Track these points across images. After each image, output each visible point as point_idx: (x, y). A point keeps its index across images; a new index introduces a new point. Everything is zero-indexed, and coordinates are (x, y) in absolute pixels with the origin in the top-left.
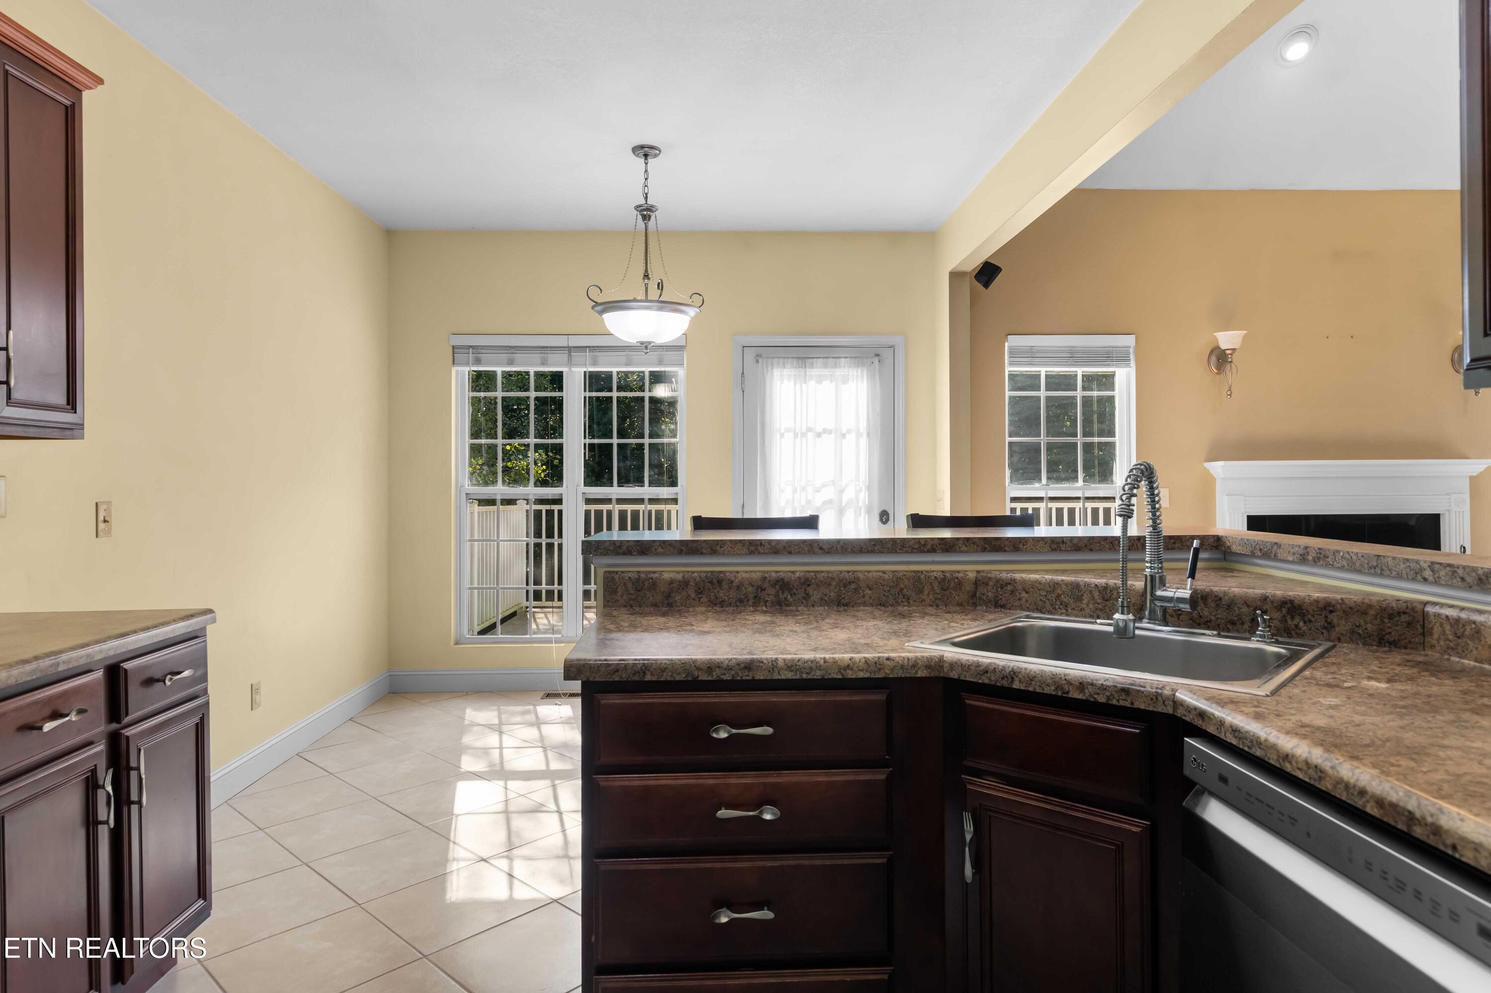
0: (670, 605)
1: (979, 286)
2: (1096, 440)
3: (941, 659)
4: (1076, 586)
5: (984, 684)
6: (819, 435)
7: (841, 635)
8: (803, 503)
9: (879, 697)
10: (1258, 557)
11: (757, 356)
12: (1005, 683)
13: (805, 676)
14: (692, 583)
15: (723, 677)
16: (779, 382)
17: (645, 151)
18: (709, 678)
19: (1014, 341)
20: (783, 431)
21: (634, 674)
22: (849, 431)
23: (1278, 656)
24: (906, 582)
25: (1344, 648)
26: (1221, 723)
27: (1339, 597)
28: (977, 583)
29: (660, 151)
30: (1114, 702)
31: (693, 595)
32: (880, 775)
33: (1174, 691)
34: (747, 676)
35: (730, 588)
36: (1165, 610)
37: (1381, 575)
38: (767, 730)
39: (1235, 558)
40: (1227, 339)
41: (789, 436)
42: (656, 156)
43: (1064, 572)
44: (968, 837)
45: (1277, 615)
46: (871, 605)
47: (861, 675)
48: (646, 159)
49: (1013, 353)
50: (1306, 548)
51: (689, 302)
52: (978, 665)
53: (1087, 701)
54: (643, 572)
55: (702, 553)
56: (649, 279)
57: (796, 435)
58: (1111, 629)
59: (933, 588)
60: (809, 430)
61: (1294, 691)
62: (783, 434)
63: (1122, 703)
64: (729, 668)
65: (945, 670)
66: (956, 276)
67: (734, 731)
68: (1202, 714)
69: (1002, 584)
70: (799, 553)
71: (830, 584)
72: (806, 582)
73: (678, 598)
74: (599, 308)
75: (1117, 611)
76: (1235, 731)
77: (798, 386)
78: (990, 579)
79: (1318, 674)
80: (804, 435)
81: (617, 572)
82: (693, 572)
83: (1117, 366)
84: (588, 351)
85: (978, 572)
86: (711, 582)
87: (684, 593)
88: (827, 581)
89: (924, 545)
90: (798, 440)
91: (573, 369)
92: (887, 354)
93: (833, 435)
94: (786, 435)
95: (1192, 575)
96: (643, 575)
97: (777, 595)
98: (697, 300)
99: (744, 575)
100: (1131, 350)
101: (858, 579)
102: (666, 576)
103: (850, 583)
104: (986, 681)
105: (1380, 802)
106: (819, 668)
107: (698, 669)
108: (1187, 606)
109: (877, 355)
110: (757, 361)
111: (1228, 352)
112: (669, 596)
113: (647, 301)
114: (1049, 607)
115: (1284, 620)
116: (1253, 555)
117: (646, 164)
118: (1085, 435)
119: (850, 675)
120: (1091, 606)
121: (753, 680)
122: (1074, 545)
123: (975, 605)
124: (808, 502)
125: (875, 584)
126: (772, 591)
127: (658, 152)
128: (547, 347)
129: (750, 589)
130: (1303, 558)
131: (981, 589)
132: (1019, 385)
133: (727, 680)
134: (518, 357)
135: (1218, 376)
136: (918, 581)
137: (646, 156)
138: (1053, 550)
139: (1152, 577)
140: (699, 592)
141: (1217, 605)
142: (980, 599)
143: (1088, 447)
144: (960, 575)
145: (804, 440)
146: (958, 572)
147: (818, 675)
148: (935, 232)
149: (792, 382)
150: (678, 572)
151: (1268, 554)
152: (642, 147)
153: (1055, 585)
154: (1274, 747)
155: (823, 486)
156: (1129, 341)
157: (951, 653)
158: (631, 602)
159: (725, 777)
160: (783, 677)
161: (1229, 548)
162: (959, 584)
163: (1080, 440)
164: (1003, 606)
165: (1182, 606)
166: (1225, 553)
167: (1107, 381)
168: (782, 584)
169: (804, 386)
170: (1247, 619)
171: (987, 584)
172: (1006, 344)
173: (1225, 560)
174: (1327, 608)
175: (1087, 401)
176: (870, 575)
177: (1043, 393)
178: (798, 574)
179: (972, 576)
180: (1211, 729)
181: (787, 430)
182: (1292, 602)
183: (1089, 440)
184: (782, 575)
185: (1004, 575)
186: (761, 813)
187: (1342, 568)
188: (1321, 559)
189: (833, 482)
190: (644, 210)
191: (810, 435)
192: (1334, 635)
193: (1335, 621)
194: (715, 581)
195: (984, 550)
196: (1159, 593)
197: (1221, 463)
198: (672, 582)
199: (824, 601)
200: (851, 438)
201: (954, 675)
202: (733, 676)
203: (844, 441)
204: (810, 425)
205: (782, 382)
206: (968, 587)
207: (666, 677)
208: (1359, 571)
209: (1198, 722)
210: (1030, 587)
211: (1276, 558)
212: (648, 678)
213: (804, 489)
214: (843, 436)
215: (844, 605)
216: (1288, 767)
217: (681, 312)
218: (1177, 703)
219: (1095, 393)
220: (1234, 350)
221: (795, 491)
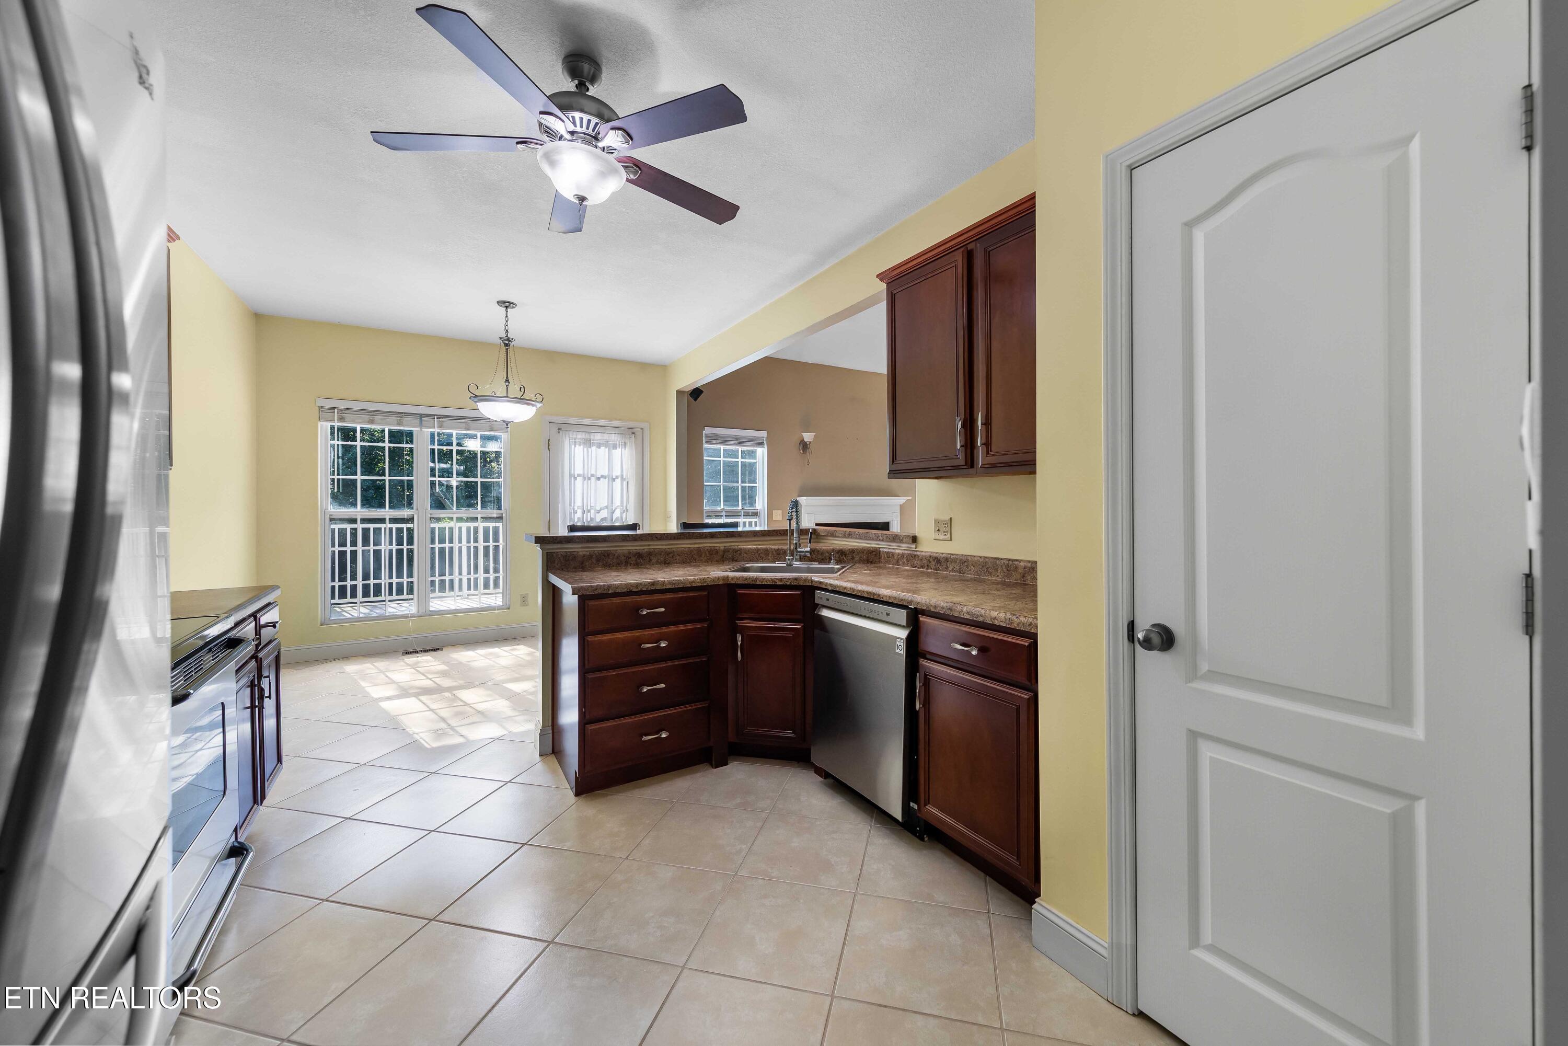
0: (583, 568)
1: (692, 400)
2: (747, 485)
3: (728, 577)
4: (766, 550)
5: (745, 584)
6: (599, 479)
7: (680, 573)
8: (589, 520)
9: (705, 593)
10: (830, 536)
11: (559, 429)
12: (754, 583)
13: (676, 586)
14: (594, 556)
15: (643, 589)
16: (573, 446)
17: (507, 305)
18: (637, 590)
19: (708, 430)
20: (576, 476)
21: (604, 590)
22: (617, 477)
23: (838, 568)
24: (695, 552)
25: (857, 565)
26: (827, 583)
27: (856, 547)
28: (724, 551)
29: (516, 305)
30: (792, 584)
31: (595, 562)
32: (705, 625)
33: (811, 577)
34: (652, 588)
35: (613, 558)
36: (800, 556)
37: (868, 540)
38: (663, 609)
39: (822, 537)
40: (808, 437)
41: (579, 479)
42: (513, 308)
43: (759, 545)
44: (739, 643)
45: (837, 556)
46: (680, 563)
47: (698, 585)
48: (507, 309)
49: (708, 436)
50: (845, 531)
51: (534, 398)
52: (743, 577)
53: (783, 585)
54: (569, 552)
55: (599, 542)
56: (509, 383)
57: (584, 479)
58: (785, 565)
59: (706, 555)
60: (592, 475)
61: (845, 574)
62: (615, 479)
63: (795, 584)
64: (645, 585)
65: (730, 580)
66: (679, 393)
67: (649, 611)
68: (821, 583)
69: (736, 551)
70: (646, 540)
71: (661, 554)
72: (650, 554)
73: (587, 564)
74: (476, 399)
75: (787, 556)
76: (831, 585)
77: (585, 449)
78: (730, 549)
79: (850, 571)
80: (589, 479)
81: (554, 552)
82: (594, 551)
83: (759, 447)
84: (436, 418)
85: (724, 546)
86: (604, 556)
87: (590, 561)
88: (660, 552)
89: (702, 535)
90: (586, 482)
91: (423, 429)
92: (639, 433)
93: (607, 479)
94: (578, 478)
95: (810, 542)
96: (569, 553)
97: (636, 561)
98: (539, 398)
99: (620, 551)
100: (765, 439)
101: (674, 551)
102: (581, 553)
103: (670, 553)
104: (746, 583)
105: (867, 593)
106: (682, 583)
107: (632, 586)
108: (809, 554)
109: (633, 433)
110: (559, 432)
111: (808, 443)
112: (582, 563)
113: (507, 397)
114: (755, 559)
115: (839, 557)
116: (827, 536)
117: (507, 312)
118: (743, 482)
119: (694, 585)
120: (772, 557)
121: (655, 590)
122: (763, 534)
123: (723, 561)
124: (592, 519)
125: (681, 553)
126: (634, 559)
127: (515, 306)
128: (403, 413)
129: (623, 558)
130: (845, 536)
131: (727, 554)
132: (710, 454)
133: (644, 591)
134: (378, 418)
135: (803, 455)
136: (699, 552)
137: (507, 307)
138: (755, 536)
139: (796, 544)
140: (598, 560)
141: (818, 554)
142: (726, 558)
143: (744, 488)
144: (718, 548)
145: (589, 481)
146: (717, 547)
147: (681, 586)
148: (666, 366)
149: (582, 446)
150: (587, 551)
151: (833, 535)
152: (505, 302)
153: (758, 550)
154: (841, 586)
155: (601, 509)
156: (763, 434)
157: (731, 574)
158: (563, 567)
159: (643, 632)
160: (668, 587)
161: (819, 533)
162: (717, 552)
163: (740, 484)
164: (736, 561)
165: (807, 554)
166: (817, 535)
167: (752, 454)
168: (639, 555)
169: (589, 449)
170: (827, 558)
171: (729, 551)
172: (704, 432)
173: (817, 538)
174: (852, 551)
175: (743, 464)
176: (679, 549)
177: (722, 459)
178: (646, 550)
179: (722, 548)
180: (824, 587)
181: (579, 475)
182: (842, 550)
183: (744, 485)
184: (638, 551)
185: (736, 547)
186: (660, 644)
187: (856, 538)
188: (850, 536)
189: (607, 507)
190: (506, 340)
191: (593, 479)
192: (854, 561)
193: (855, 556)
194: (606, 555)
195: (727, 537)
196: (799, 550)
197: (805, 498)
198: (584, 556)
199: (658, 563)
200: (618, 481)
201: (733, 582)
202: (647, 588)
203: (614, 483)
204: (592, 473)
205: (575, 446)
206: (721, 553)
207: (619, 590)
208: (862, 539)
209: (820, 586)
210: (747, 552)
211: (836, 537)
212: (610, 592)
213: (589, 511)
214: (614, 480)
215: (668, 564)
216: (845, 591)
217: (532, 405)
218: (812, 581)
219: (747, 460)
220: (810, 442)
221: (584, 512)
